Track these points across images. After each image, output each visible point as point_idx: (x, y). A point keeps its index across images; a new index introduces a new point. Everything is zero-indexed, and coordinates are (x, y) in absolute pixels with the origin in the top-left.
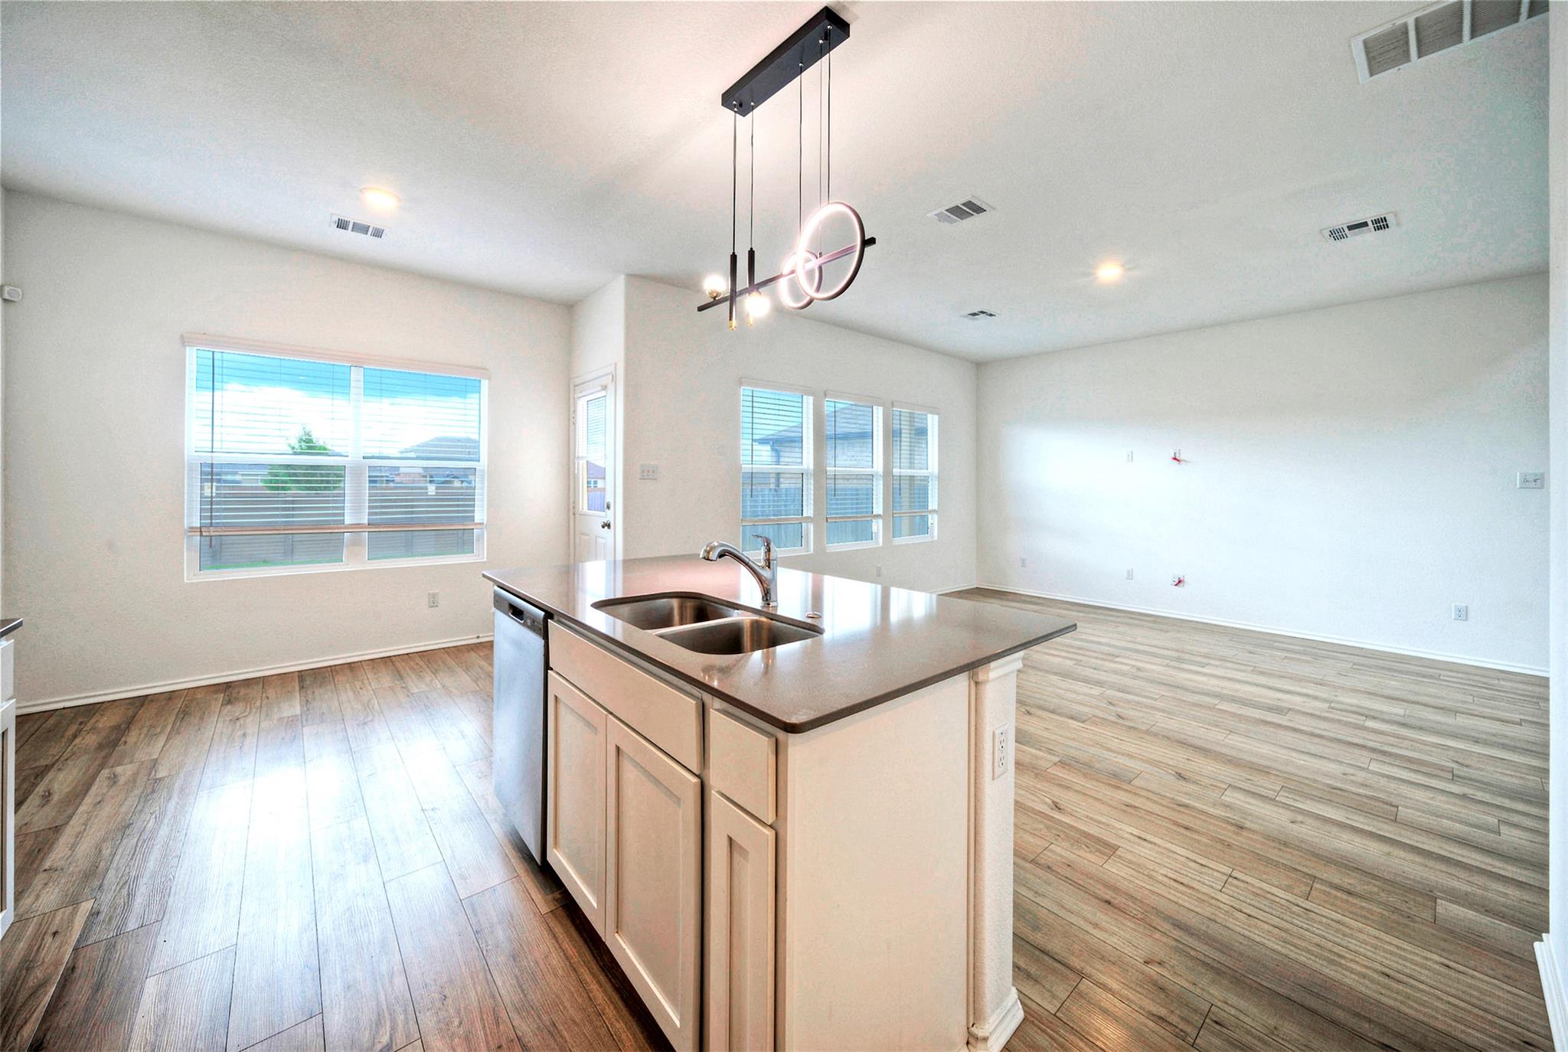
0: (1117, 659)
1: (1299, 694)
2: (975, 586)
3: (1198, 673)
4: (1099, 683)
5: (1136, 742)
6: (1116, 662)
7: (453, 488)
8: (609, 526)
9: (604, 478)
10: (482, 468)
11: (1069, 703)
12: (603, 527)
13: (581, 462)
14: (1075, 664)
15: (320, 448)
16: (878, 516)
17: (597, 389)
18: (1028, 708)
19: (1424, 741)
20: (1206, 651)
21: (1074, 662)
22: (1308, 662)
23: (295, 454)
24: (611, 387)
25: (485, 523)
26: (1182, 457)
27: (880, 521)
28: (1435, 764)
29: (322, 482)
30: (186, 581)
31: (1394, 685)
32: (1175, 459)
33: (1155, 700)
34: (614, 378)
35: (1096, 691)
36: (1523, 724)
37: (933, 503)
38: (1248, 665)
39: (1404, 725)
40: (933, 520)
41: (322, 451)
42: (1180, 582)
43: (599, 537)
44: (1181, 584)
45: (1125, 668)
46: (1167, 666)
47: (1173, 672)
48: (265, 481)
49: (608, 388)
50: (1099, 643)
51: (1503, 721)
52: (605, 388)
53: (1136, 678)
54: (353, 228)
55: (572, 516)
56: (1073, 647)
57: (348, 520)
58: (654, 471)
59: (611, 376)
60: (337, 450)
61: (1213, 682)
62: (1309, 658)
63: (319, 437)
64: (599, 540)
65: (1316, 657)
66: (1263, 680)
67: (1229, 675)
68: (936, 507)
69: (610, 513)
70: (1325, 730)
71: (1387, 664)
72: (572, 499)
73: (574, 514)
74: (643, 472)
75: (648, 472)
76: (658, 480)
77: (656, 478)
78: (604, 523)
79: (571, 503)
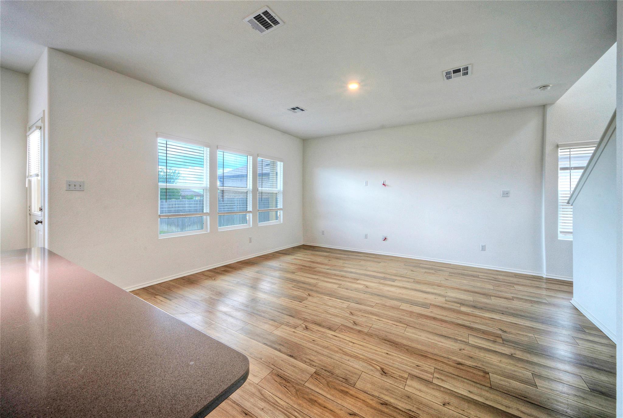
0: (358, 282)
1: (433, 293)
2: (302, 244)
3: (392, 286)
4: (347, 299)
5: (362, 343)
6: (358, 283)
8: (42, 222)
11: (330, 316)
13: (32, 179)
14: (338, 287)
16: (250, 212)
17: (34, 129)
18: (307, 324)
19: (485, 317)
20: (394, 272)
21: (338, 286)
22: (433, 274)
26: (386, 184)
27: (251, 215)
28: (494, 333)
31: (465, 283)
32: (384, 184)
33: (372, 307)
34: (43, 121)
35: (345, 304)
36: (514, 299)
37: (280, 206)
38: (411, 278)
39: (475, 307)
40: (280, 213)
42: (385, 239)
43: (39, 230)
44: (386, 240)
45: (361, 287)
46: (380, 283)
47: (381, 287)
50: (351, 272)
51: (507, 299)
52: (40, 128)
53: (366, 293)
56: (338, 276)
58: (80, 186)
59: (41, 120)
61: (399, 291)
62: (433, 271)
64: (40, 232)
65: (436, 270)
66: (418, 287)
67: (405, 286)
68: (282, 207)
69: (42, 213)
70: (446, 316)
71: (460, 271)
72: (28, 205)
73: (30, 215)
74: (70, 185)
75: (75, 186)
76: (83, 191)
77: (81, 190)
78: (38, 220)
79: (28, 207)
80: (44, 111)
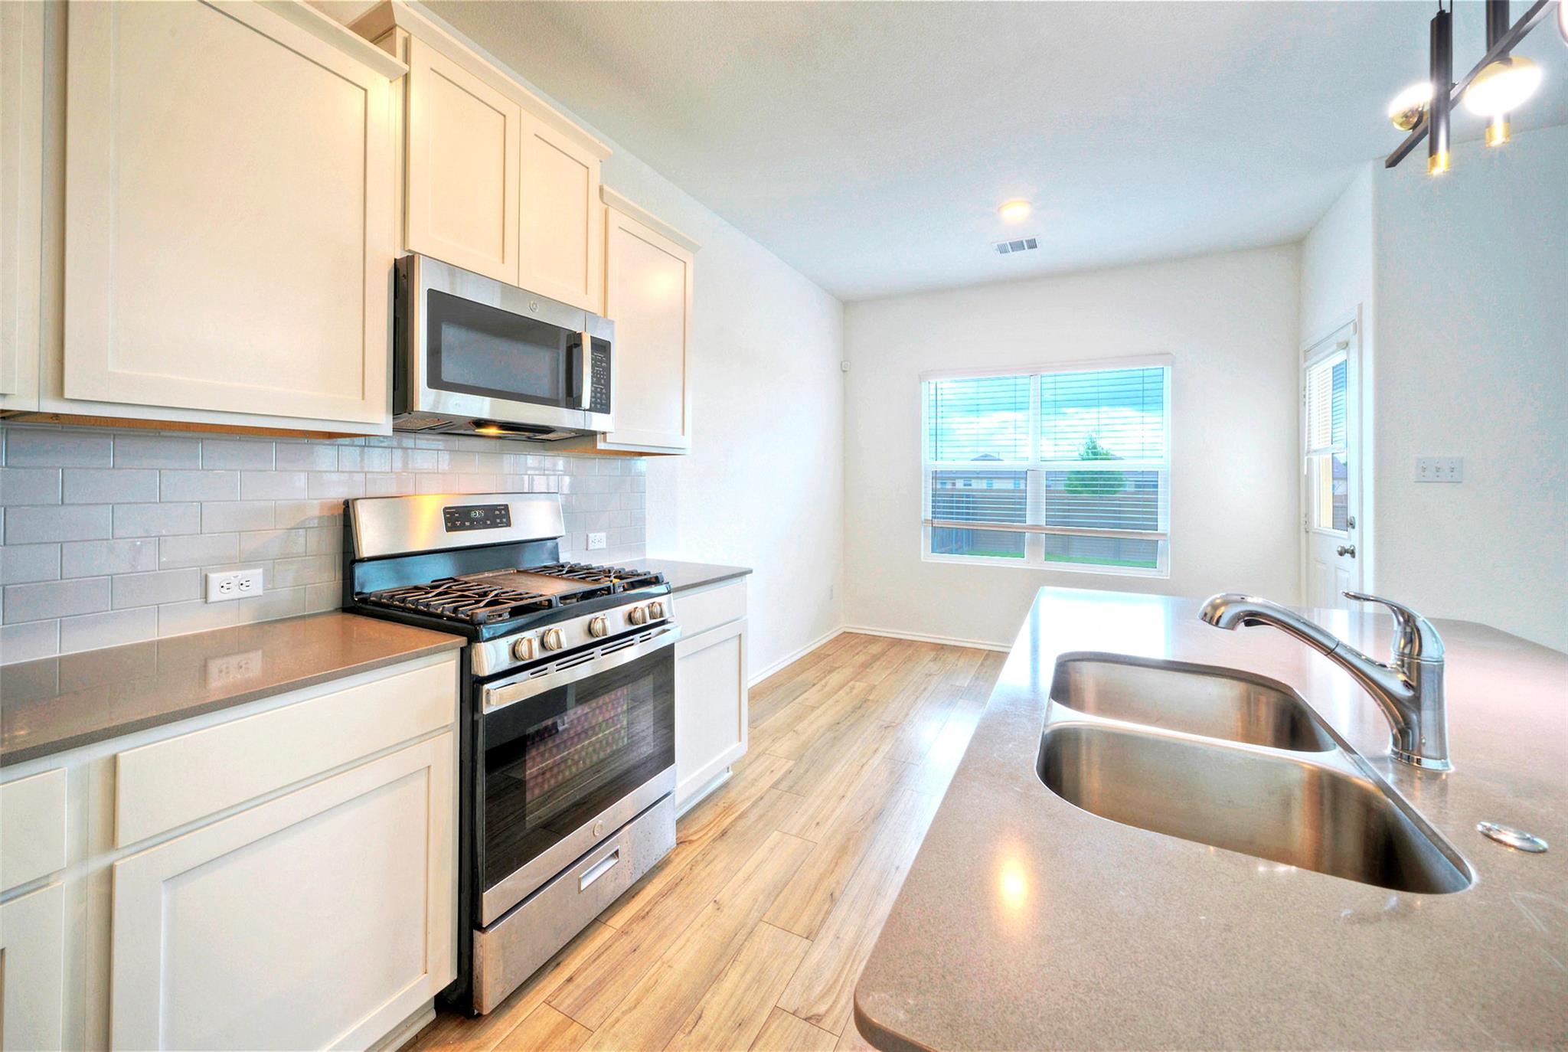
7: (1125, 492)
8: (1352, 553)
9: (1346, 479)
10: (1166, 470)
12: (1341, 554)
13: (1315, 458)
15: (1107, 454)
17: (1331, 350)
23: (1083, 459)
24: (1354, 340)
25: (1169, 534)
29: (1105, 486)
30: (923, 560)
34: (1358, 328)
41: (1106, 457)
43: (1339, 568)
48: (1066, 486)
49: (1350, 345)
52: (1346, 345)
54: (1012, 248)
55: (1303, 533)
57: (1029, 522)
58: (1453, 471)
59: (1351, 326)
60: (1118, 454)
63: (1104, 445)
64: (1341, 574)
69: (1354, 533)
72: (1303, 510)
73: (1307, 532)
74: (1424, 470)
75: (1438, 470)
76: (1461, 482)
77: (1453, 479)
78: (1343, 547)
79: (1303, 515)
80: (1360, 306)
